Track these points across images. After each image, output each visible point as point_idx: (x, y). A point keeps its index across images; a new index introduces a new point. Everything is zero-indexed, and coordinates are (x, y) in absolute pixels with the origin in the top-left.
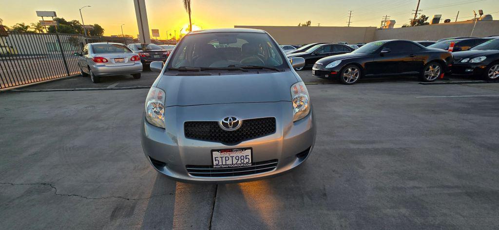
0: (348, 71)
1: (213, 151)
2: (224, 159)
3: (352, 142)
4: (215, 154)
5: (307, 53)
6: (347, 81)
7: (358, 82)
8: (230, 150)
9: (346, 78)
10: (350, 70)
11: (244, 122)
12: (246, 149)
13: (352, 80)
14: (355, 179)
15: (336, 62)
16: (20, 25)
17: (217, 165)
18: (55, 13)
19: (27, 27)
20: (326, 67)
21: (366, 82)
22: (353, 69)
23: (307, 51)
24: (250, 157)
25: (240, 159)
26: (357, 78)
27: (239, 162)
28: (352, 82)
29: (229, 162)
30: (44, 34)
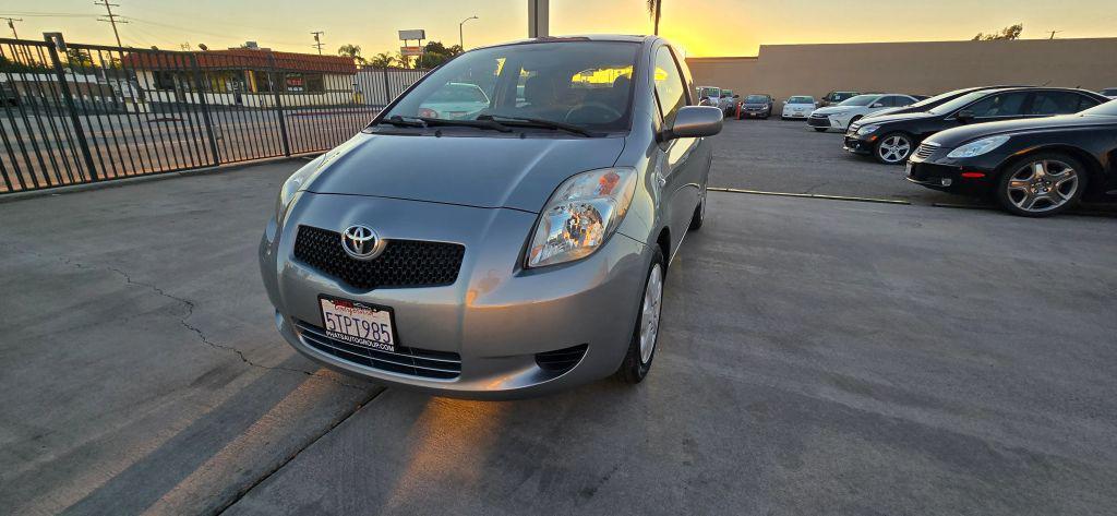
0: (1029, 172)
1: (322, 296)
2: (342, 319)
3: (841, 383)
4: (327, 305)
5: (931, 115)
6: (1019, 205)
7: (1069, 211)
8: (349, 303)
9: (1018, 195)
10: (1039, 170)
11: (391, 243)
12: (379, 308)
13: (1043, 203)
14: (727, 487)
15: (988, 140)
16: (382, 55)
17: (333, 331)
18: (423, 32)
19: (390, 59)
20: (950, 155)
21: (1100, 216)
22: (1052, 168)
23: (932, 110)
24: (389, 329)
25: (371, 331)
26: (1068, 197)
27: (370, 337)
28: (1042, 211)
29: (352, 331)
30: (409, 70)
